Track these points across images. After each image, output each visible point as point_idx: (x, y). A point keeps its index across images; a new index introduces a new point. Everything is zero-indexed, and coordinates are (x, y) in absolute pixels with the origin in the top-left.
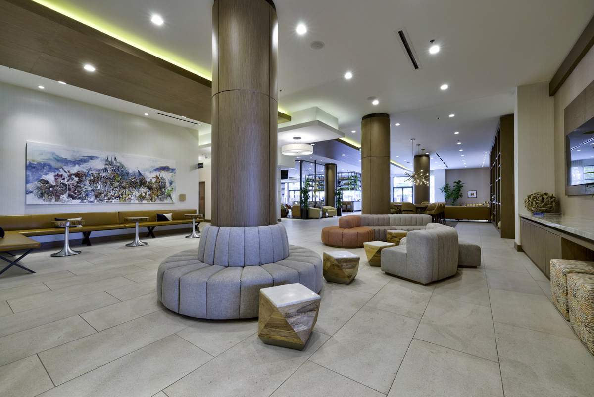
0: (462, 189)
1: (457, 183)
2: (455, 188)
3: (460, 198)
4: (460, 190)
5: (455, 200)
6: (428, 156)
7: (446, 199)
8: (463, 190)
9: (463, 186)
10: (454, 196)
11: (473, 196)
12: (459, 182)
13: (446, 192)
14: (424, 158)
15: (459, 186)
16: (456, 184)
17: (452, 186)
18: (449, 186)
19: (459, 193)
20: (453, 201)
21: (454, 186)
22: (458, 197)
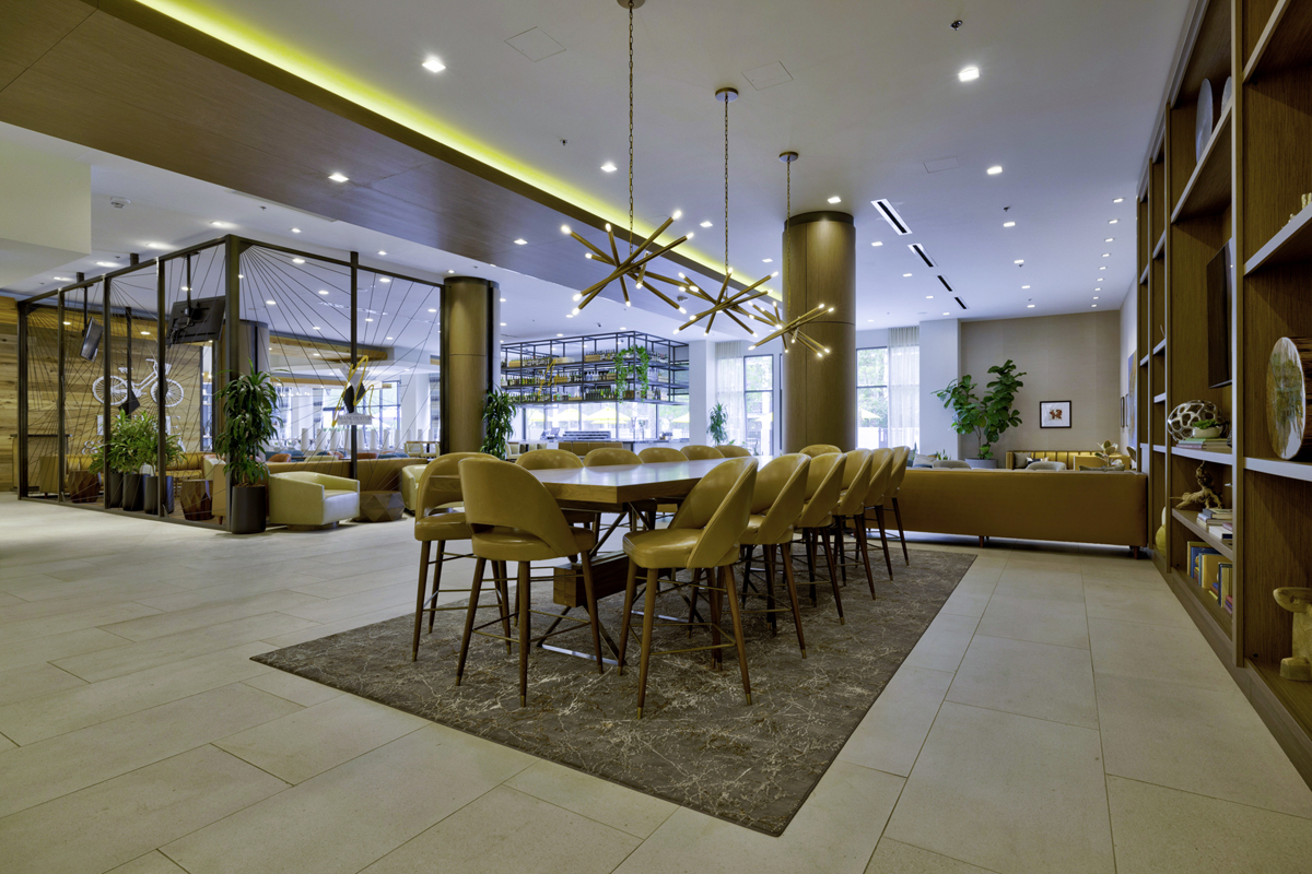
0: (1019, 394)
1: (1001, 371)
2: (992, 389)
3: (1011, 429)
4: (1011, 399)
5: (992, 436)
6: (843, 218)
7: (958, 430)
8: (1022, 400)
9: (1020, 384)
10: (988, 422)
11: (1057, 423)
12: (1009, 366)
13: (960, 405)
14: (825, 230)
15: (1007, 383)
16: (996, 377)
17: (983, 382)
18: (972, 383)
19: (1006, 409)
20: (984, 440)
21: (990, 385)
22: (1002, 427)
